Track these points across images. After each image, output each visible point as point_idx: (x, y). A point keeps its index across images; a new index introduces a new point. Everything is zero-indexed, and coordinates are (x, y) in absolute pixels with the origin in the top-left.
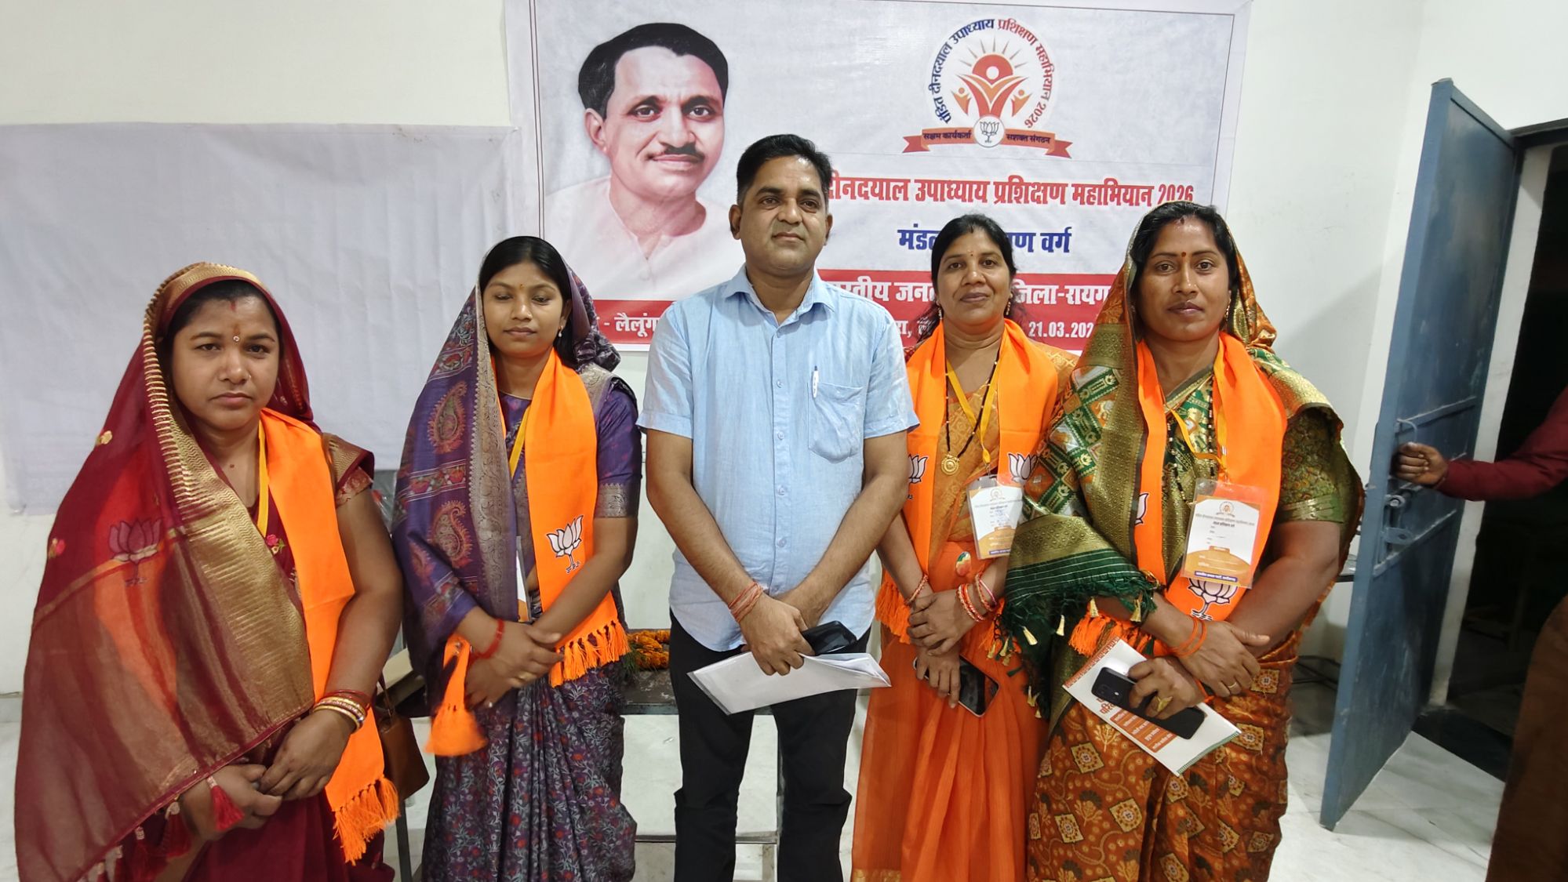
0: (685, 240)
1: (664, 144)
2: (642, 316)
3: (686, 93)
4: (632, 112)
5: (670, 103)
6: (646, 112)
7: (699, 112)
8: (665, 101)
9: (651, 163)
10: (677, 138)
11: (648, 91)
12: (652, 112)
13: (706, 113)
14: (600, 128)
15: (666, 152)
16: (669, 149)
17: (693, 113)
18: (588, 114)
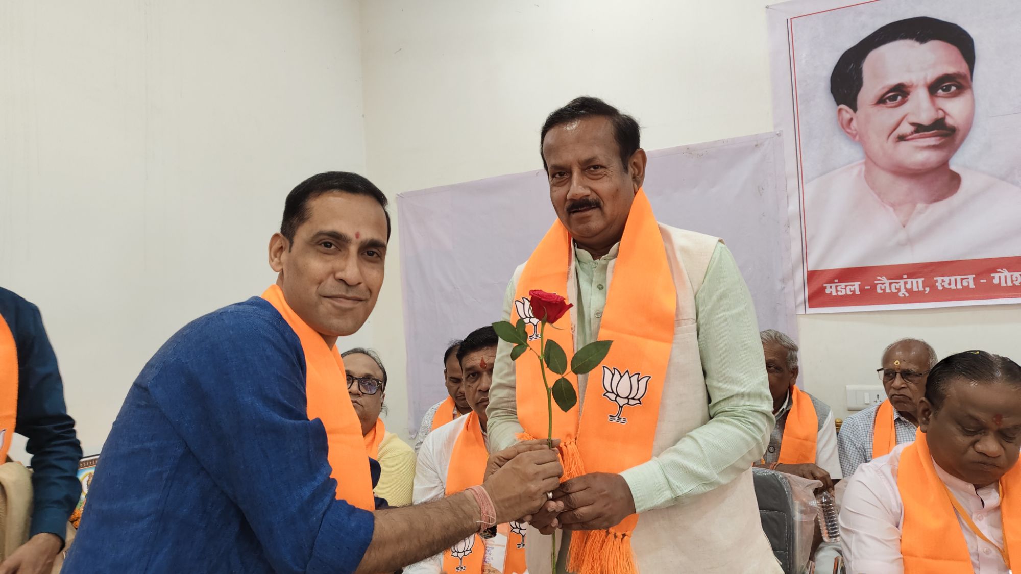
0: (941, 207)
1: (913, 124)
2: (902, 278)
3: (932, 75)
4: (881, 101)
5: (917, 86)
6: (893, 98)
7: (947, 89)
8: (911, 86)
9: (903, 144)
10: (926, 116)
11: (894, 81)
12: (899, 98)
13: (953, 89)
14: (851, 120)
15: (916, 131)
16: (919, 128)
17: (940, 91)
18: (840, 110)
